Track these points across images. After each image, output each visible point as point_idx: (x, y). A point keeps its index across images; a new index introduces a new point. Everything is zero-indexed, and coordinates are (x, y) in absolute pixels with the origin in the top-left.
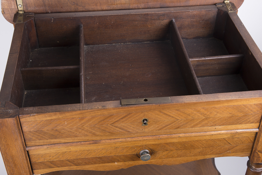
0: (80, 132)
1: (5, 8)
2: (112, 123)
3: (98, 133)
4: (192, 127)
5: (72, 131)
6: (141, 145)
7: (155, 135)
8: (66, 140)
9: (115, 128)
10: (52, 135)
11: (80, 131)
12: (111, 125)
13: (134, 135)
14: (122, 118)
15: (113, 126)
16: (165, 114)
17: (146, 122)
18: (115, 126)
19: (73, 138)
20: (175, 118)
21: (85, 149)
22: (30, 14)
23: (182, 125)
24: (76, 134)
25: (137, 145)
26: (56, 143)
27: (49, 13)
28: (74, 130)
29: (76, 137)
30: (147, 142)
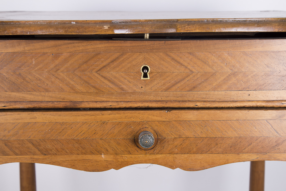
0: (52, 82)
2: (98, 68)
3: (79, 87)
4: (215, 89)
5: (41, 78)
6: (140, 120)
7: (161, 100)
8: (32, 97)
9: (103, 79)
10: (14, 83)
11: (53, 79)
12: (97, 72)
13: (130, 96)
14: (112, 62)
15: (99, 74)
16: (173, 59)
17: (146, 71)
18: (102, 76)
19: (43, 93)
20: (189, 69)
21: (57, 121)
23: (200, 84)
24: (47, 85)
25: (134, 120)
26: (17, 100)
28: (44, 76)
29: (47, 90)
30: (150, 117)
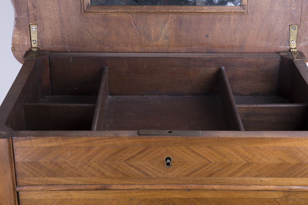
0: (85, 170)
1: (16, 44)
2: (126, 158)
3: (108, 173)
4: (230, 176)
5: (75, 166)
6: (163, 197)
7: (182, 183)
8: (67, 181)
9: (129, 167)
10: (51, 170)
11: (86, 167)
12: (124, 161)
13: (154, 180)
14: (139, 153)
15: (127, 163)
16: (194, 152)
17: (169, 161)
18: (129, 165)
19: (76, 178)
20: (207, 160)
21: (90, 198)
22: (45, 52)
23: (217, 172)
24: (80, 171)
25: (158, 197)
26: (54, 184)
27: (68, 52)
28: (78, 165)
29: (80, 176)
30: (172, 195)
